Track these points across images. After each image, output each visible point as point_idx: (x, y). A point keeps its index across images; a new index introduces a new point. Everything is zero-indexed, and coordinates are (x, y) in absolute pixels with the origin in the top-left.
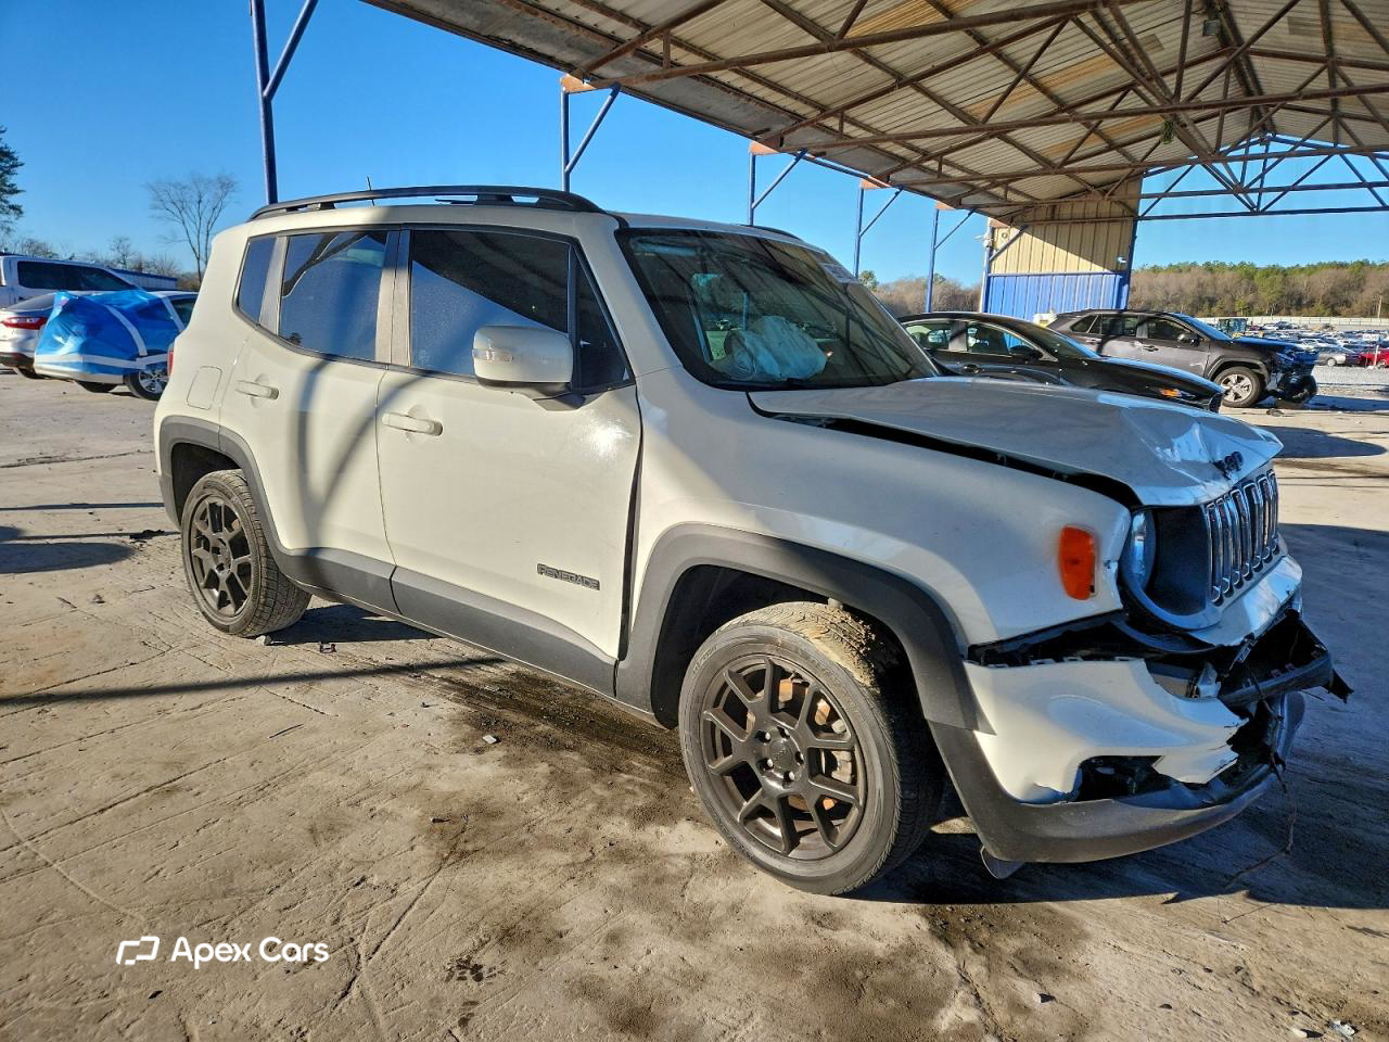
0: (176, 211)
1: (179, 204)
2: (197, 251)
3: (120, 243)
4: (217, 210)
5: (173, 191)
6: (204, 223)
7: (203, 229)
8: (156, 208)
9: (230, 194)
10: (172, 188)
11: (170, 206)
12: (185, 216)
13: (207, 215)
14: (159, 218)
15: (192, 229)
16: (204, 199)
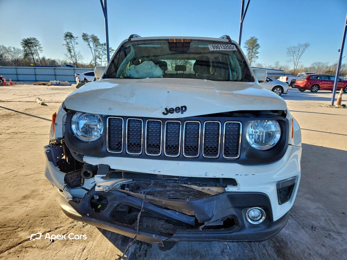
0: (292, 54)
1: (294, 52)
2: (295, 63)
3: (277, 63)
4: (303, 52)
5: (293, 49)
6: (299, 56)
7: (298, 58)
8: (288, 54)
9: (307, 48)
10: (293, 48)
11: (291, 53)
12: (294, 55)
13: (300, 54)
14: (288, 56)
15: (295, 57)
16: (300, 50)
